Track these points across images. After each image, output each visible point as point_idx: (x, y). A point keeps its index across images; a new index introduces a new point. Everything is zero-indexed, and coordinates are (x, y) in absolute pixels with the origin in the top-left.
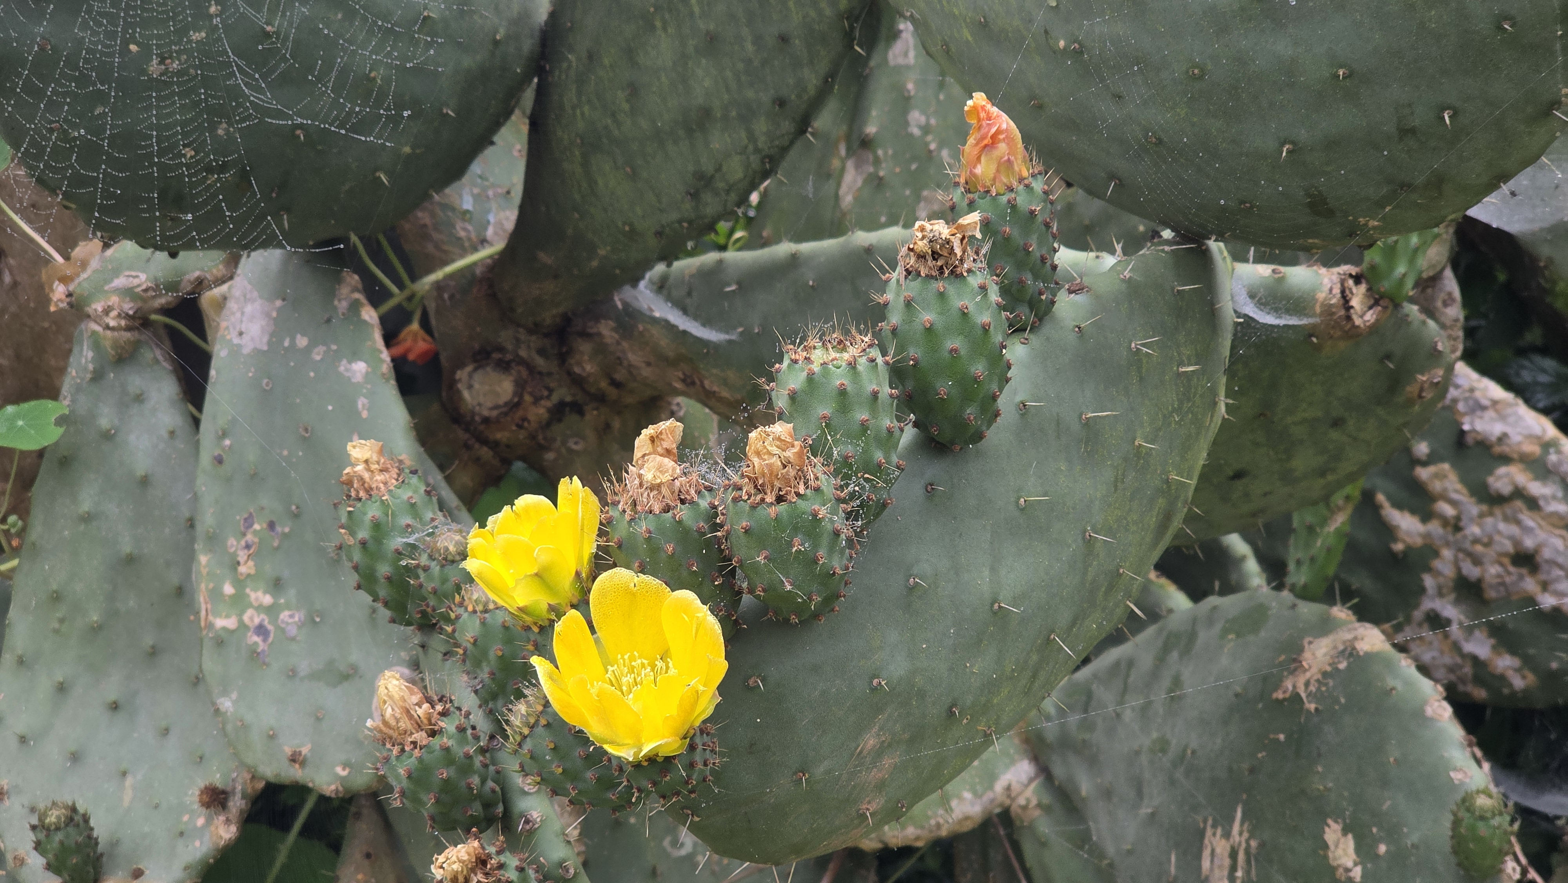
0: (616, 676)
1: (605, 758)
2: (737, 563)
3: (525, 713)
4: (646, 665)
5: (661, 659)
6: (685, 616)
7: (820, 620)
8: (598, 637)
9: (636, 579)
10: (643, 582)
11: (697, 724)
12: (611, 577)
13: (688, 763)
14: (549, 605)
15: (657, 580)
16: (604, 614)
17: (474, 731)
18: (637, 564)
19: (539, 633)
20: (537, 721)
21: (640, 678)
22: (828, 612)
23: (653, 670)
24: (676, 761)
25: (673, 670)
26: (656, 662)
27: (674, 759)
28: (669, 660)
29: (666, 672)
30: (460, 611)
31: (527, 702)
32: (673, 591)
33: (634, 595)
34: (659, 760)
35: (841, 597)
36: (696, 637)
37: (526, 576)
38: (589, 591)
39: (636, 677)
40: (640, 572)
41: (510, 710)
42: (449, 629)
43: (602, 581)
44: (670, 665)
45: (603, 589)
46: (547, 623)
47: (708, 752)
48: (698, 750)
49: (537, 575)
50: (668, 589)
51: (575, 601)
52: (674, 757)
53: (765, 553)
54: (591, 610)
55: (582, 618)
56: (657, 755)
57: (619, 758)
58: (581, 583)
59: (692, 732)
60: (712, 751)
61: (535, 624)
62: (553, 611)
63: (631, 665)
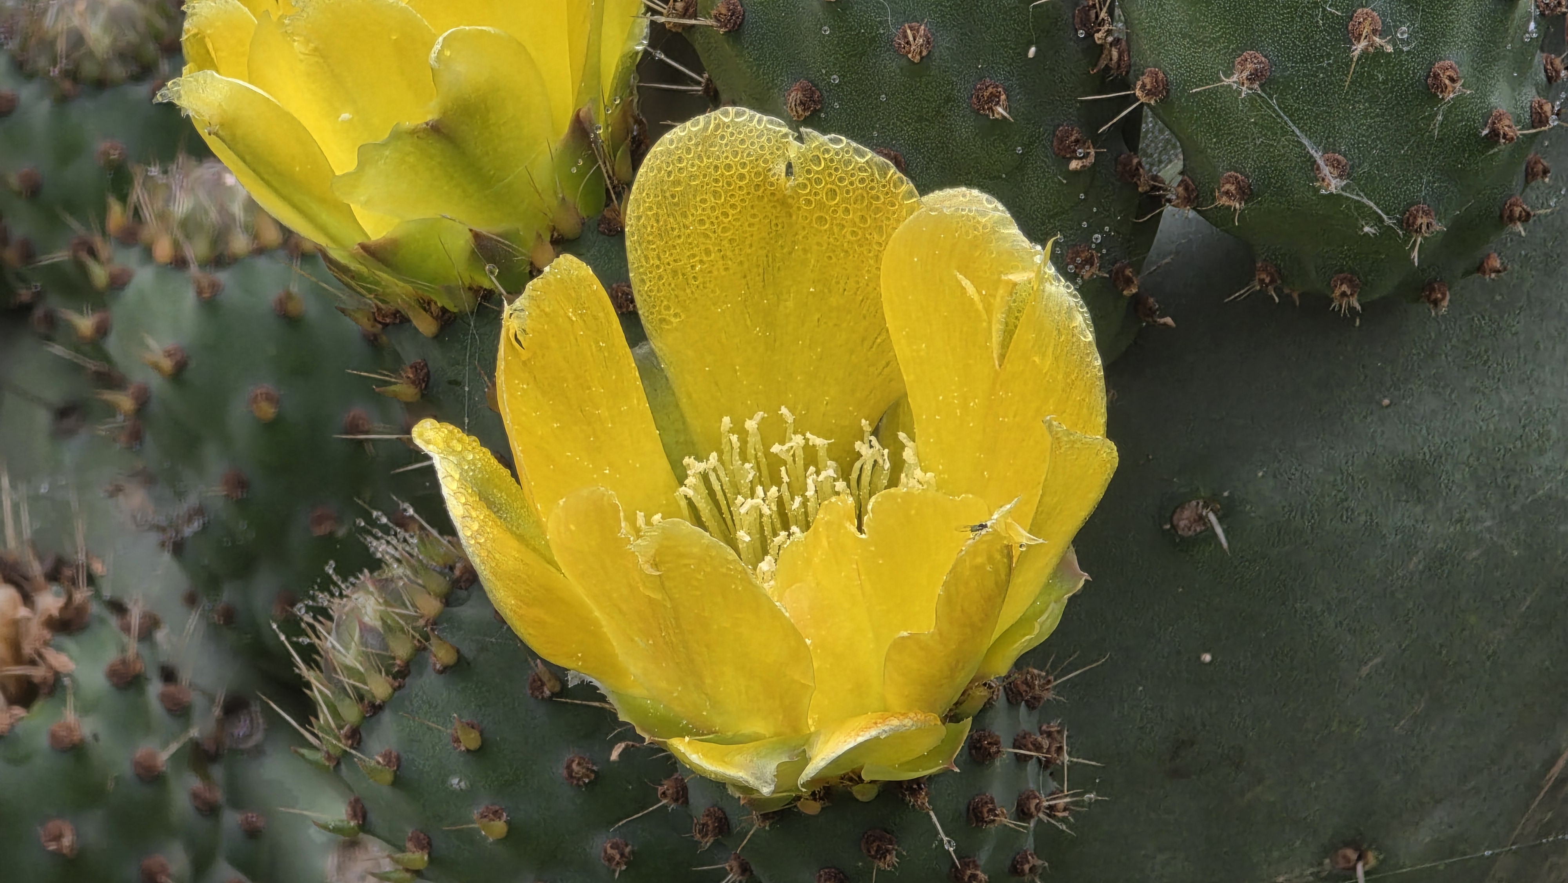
0: (711, 493)
1: (666, 786)
2: (1149, 93)
3: (378, 624)
4: (822, 453)
5: (875, 432)
6: (966, 283)
7: (1436, 303)
8: (652, 353)
9: (794, 150)
10: (817, 160)
11: (1002, 665)
12: (705, 141)
13: (963, 807)
14: (477, 236)
15: (870, 155)
16: (675, 272)
17: (172, 689)
18: (795, 96)
19: (437, 337)
20: (421, 650)
21: (798, 500)
22: (1467, 273)
23: (844, 474)
24: (923, 799)
25: (918, 473)
26: (858, 445)
27: (914, 792)
28: (902, 436)
29: (893, 482)
30: (129, 259)
31: (385, 586)
32: (924, 189)
33: (783, 203)
34: (862, 794)
35: (1512, 219)
36: (1002, 357)
37: (397, 135)
38: (623, 188)
39: (786, 495)
40: (808, 122)
41: (323, 613)
42: (85, 324)
43: (670, 153)
44: (908, 454)
45: (677, 183)
46: (466, 303)
47: (1031, 767)
48: (998, 763)
49: (436, 130)
50: (908, 185)
51: (568, 225)
52: (914, 786)
53: (1254, 59)
54: (631, 257)
55: (597, 285)
56: (855, 778)
57: (719, 786)
58: (592, 159)
59: (981, 694)
60: (1045, 765)
61: (425, 305)
62: (491, 259)
63: (767, 454)
